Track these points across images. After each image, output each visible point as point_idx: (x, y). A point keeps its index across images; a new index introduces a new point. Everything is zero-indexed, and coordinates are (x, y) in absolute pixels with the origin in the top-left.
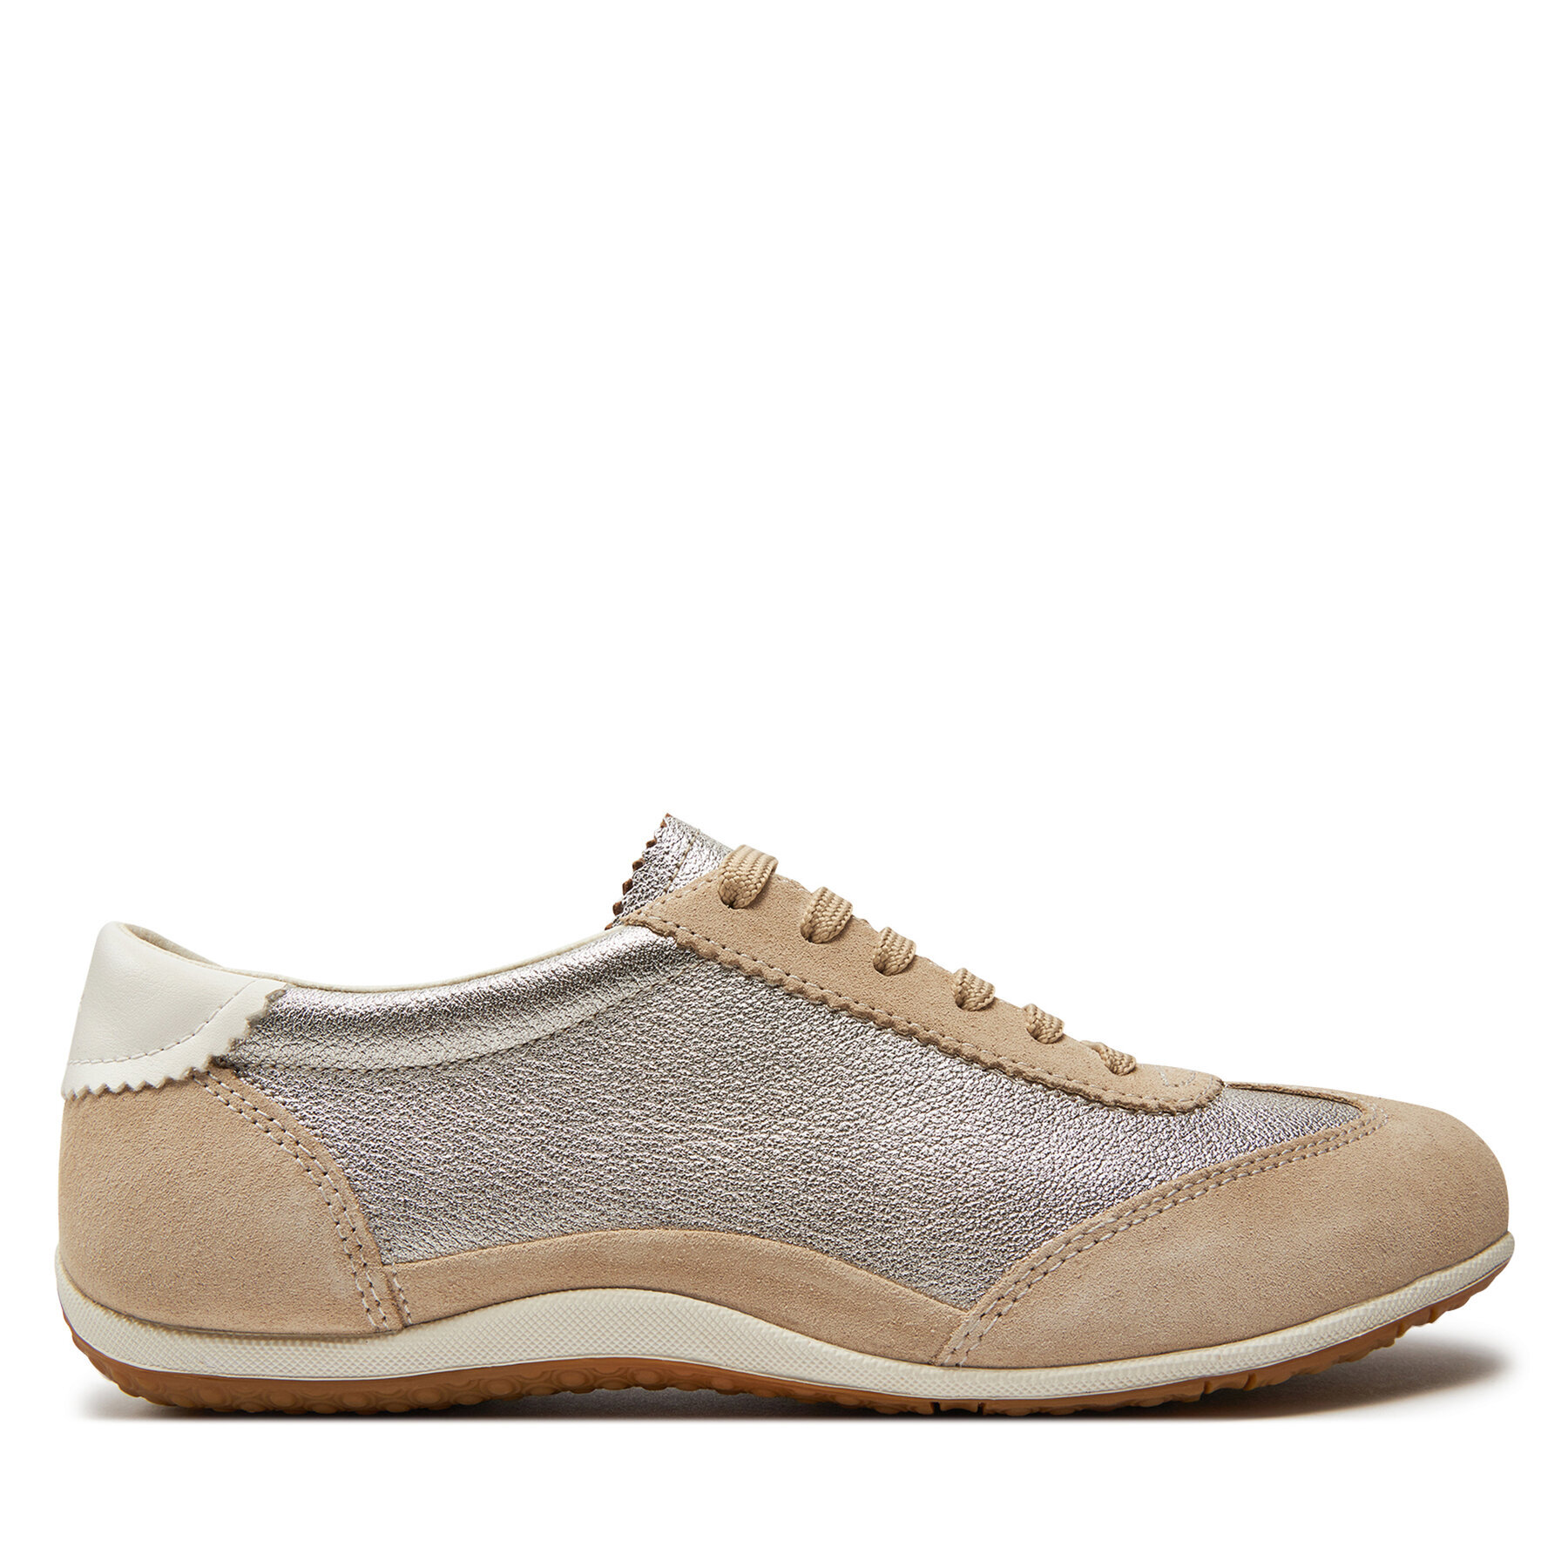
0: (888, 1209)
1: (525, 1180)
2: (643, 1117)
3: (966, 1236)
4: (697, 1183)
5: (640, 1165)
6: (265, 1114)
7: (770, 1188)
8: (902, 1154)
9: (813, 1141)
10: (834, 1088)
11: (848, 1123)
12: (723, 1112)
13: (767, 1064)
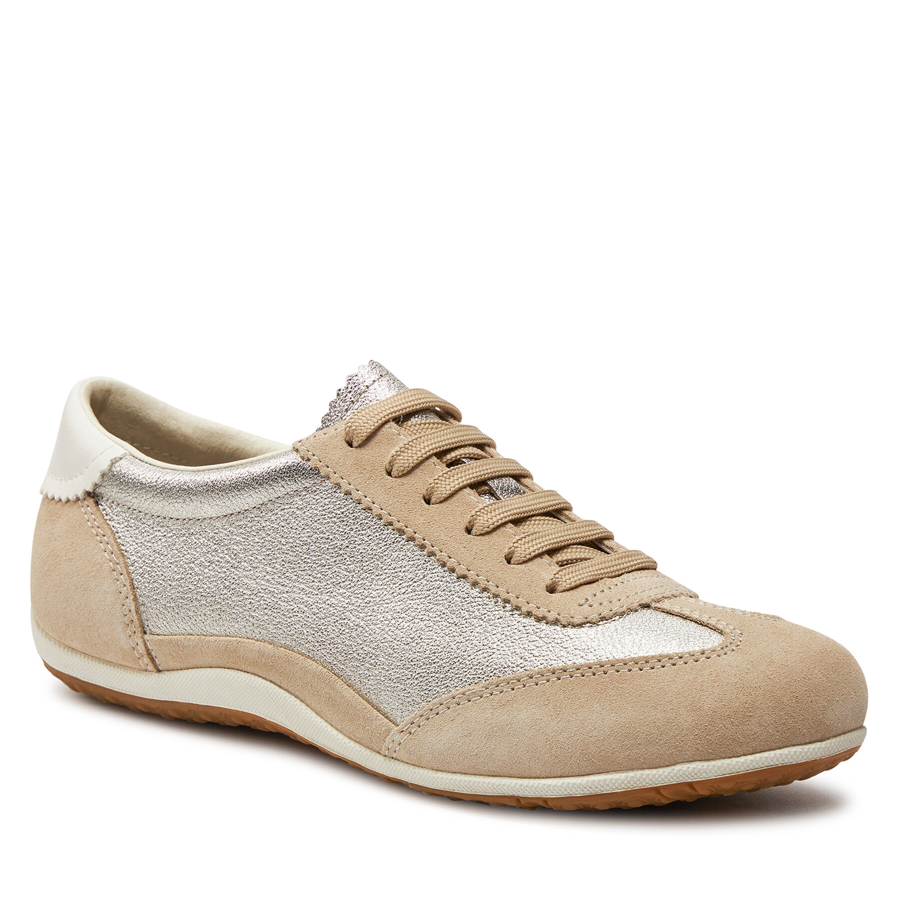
0: (373, 657)
1: (211, 599)
2: (272, 573)
3: (406, 682)
4: (288, 620)
5: (265, 602)
6: (102, 532)
7: (321, 631)
8: (390, 625)
9: (350, 606)
10: (371, 574)
11: (371, 599)
12: (311, 578)
13: (341, 552)
